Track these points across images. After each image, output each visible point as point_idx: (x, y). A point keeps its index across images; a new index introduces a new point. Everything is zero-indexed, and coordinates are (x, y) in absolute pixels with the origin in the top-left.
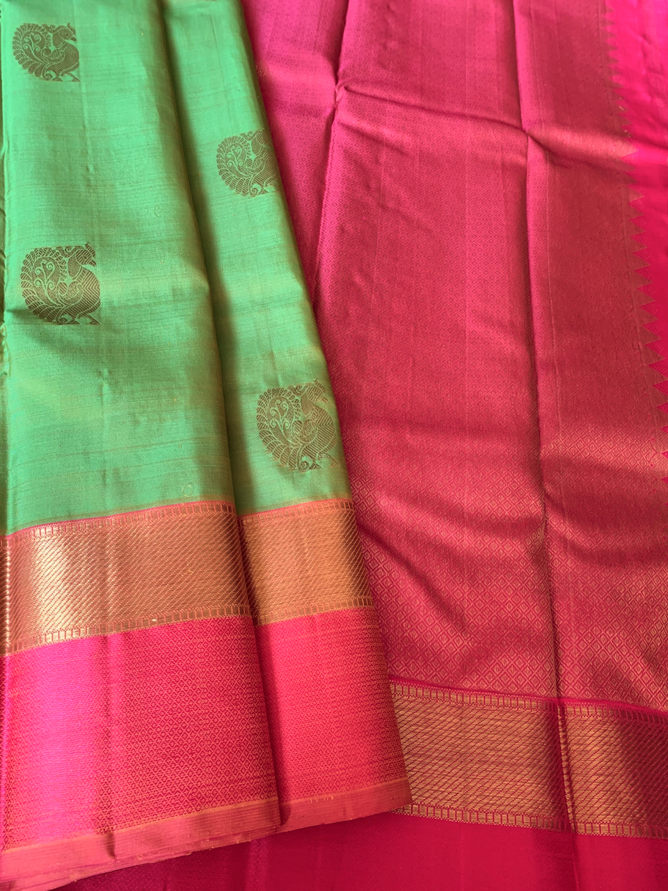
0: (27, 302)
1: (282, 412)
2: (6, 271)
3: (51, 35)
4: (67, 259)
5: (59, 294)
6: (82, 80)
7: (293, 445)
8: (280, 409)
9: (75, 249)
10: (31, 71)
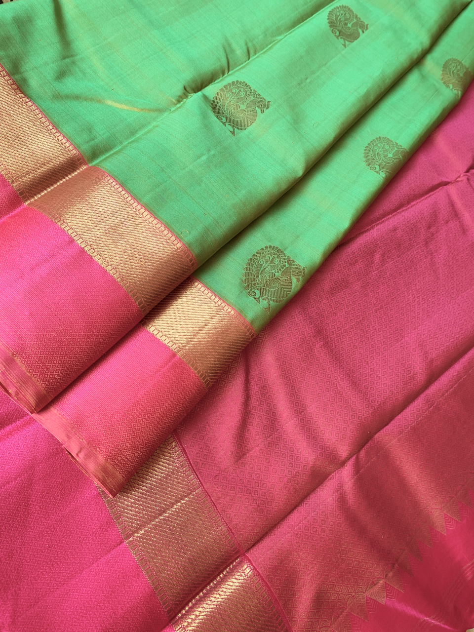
0: (215, 98)
1: (272, 262)
2: (221, 79)
3: (355, 20)
4: (252, 98)
5: (232, 108)
6: (347, 48)
7: (259, 281)
8: (273, 259)
9: (262, 98)
10: (329, 23)
